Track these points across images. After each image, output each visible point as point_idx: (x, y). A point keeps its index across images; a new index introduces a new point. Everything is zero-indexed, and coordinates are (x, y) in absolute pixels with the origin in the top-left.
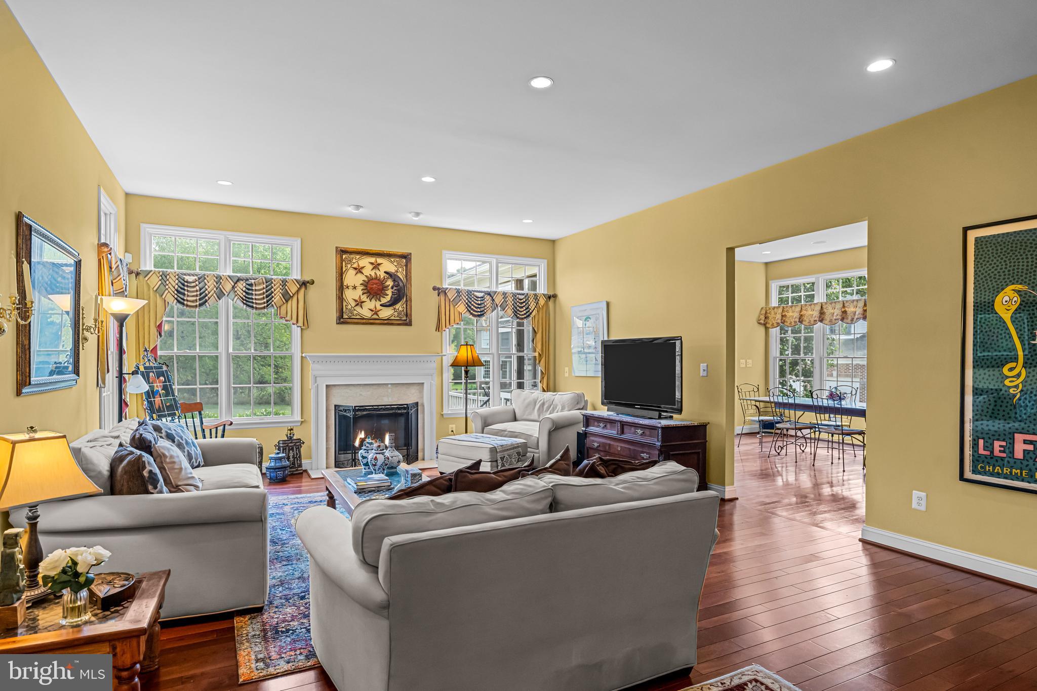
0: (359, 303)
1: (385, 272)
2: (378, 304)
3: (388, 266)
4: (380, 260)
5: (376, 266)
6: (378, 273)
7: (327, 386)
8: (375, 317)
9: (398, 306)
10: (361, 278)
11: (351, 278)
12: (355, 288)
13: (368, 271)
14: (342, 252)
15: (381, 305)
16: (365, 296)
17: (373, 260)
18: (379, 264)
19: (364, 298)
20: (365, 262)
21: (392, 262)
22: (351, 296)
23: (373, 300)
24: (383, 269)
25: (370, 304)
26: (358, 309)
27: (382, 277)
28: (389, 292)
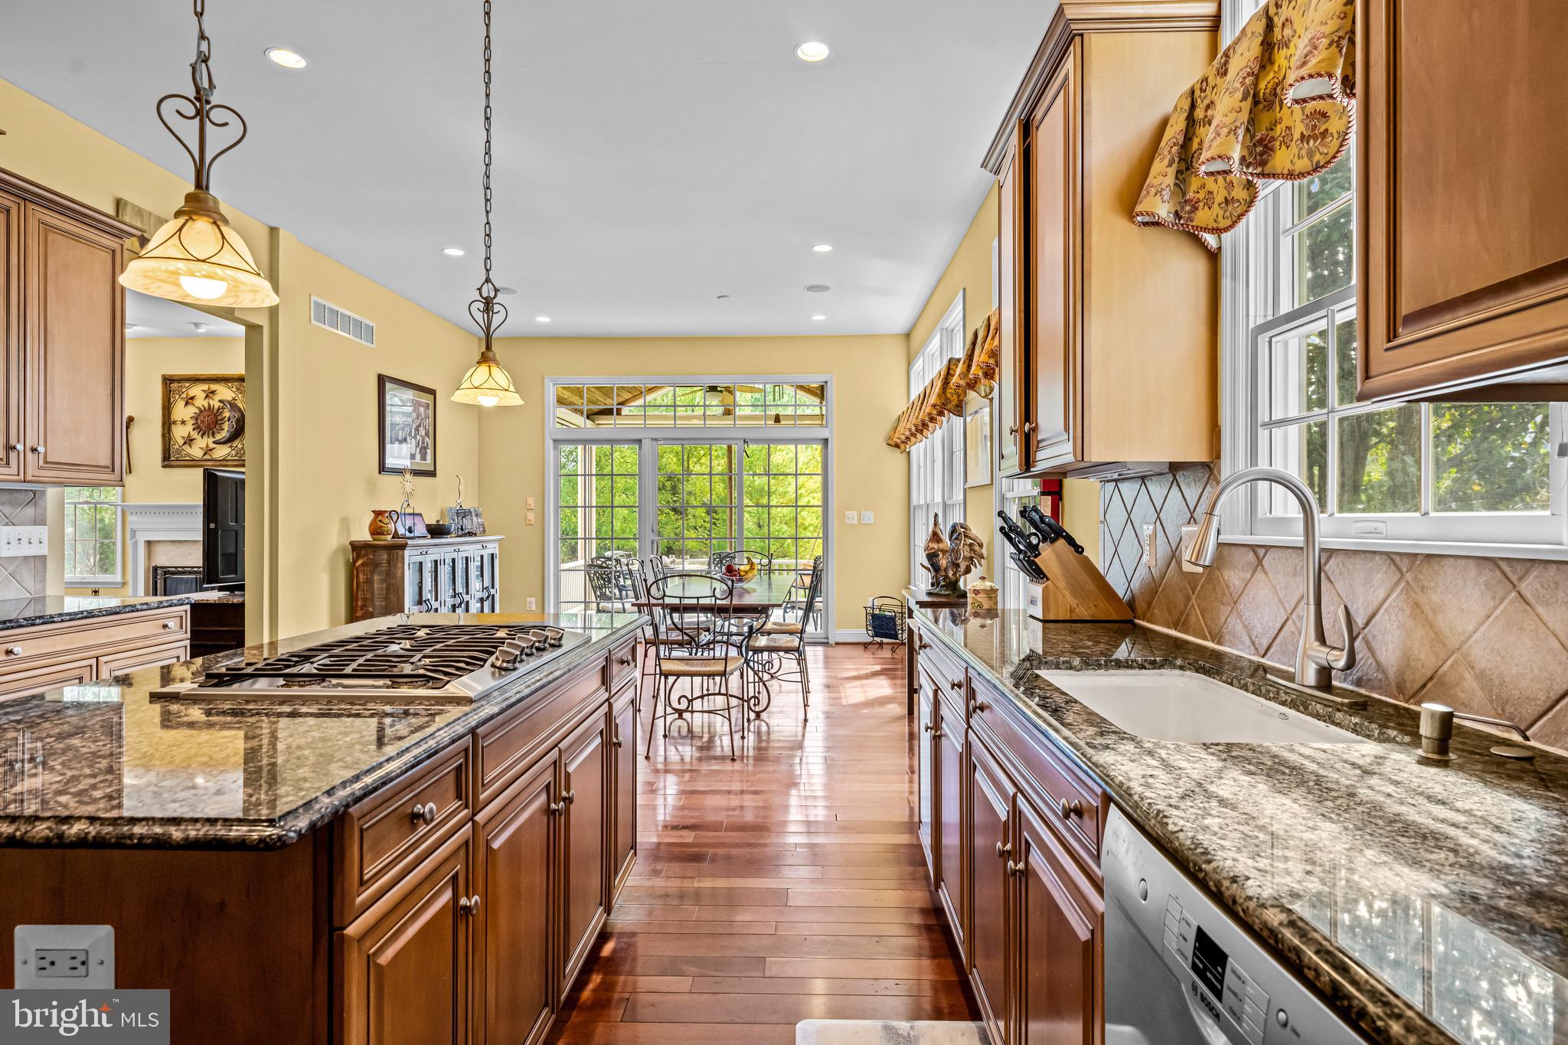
0: (189, 441)
1: (220, 401)
2: (211, 440)
3: (225, 393)
4: (214, 387)
5: (210, 394)
6: (211, 402)
7: (149, 543)
8: (206, 457)
9: (235, 444)
10: (191, 411)
11: (182, 412)
12: (183, 422)
13: (201, 402)
14: (168, 381)
15: (214, 442)
16: (196, 432)
17: (205, 387)
18: (213, 392)
19: (195, 435)
20: (198, 391)
21: (229, 388)
22: (179, 433)
23: (205, 437)
24: (217, 398)
25: (202, 442)
26: (186, 448)
27: (216, 407)
28: (226, 426)
